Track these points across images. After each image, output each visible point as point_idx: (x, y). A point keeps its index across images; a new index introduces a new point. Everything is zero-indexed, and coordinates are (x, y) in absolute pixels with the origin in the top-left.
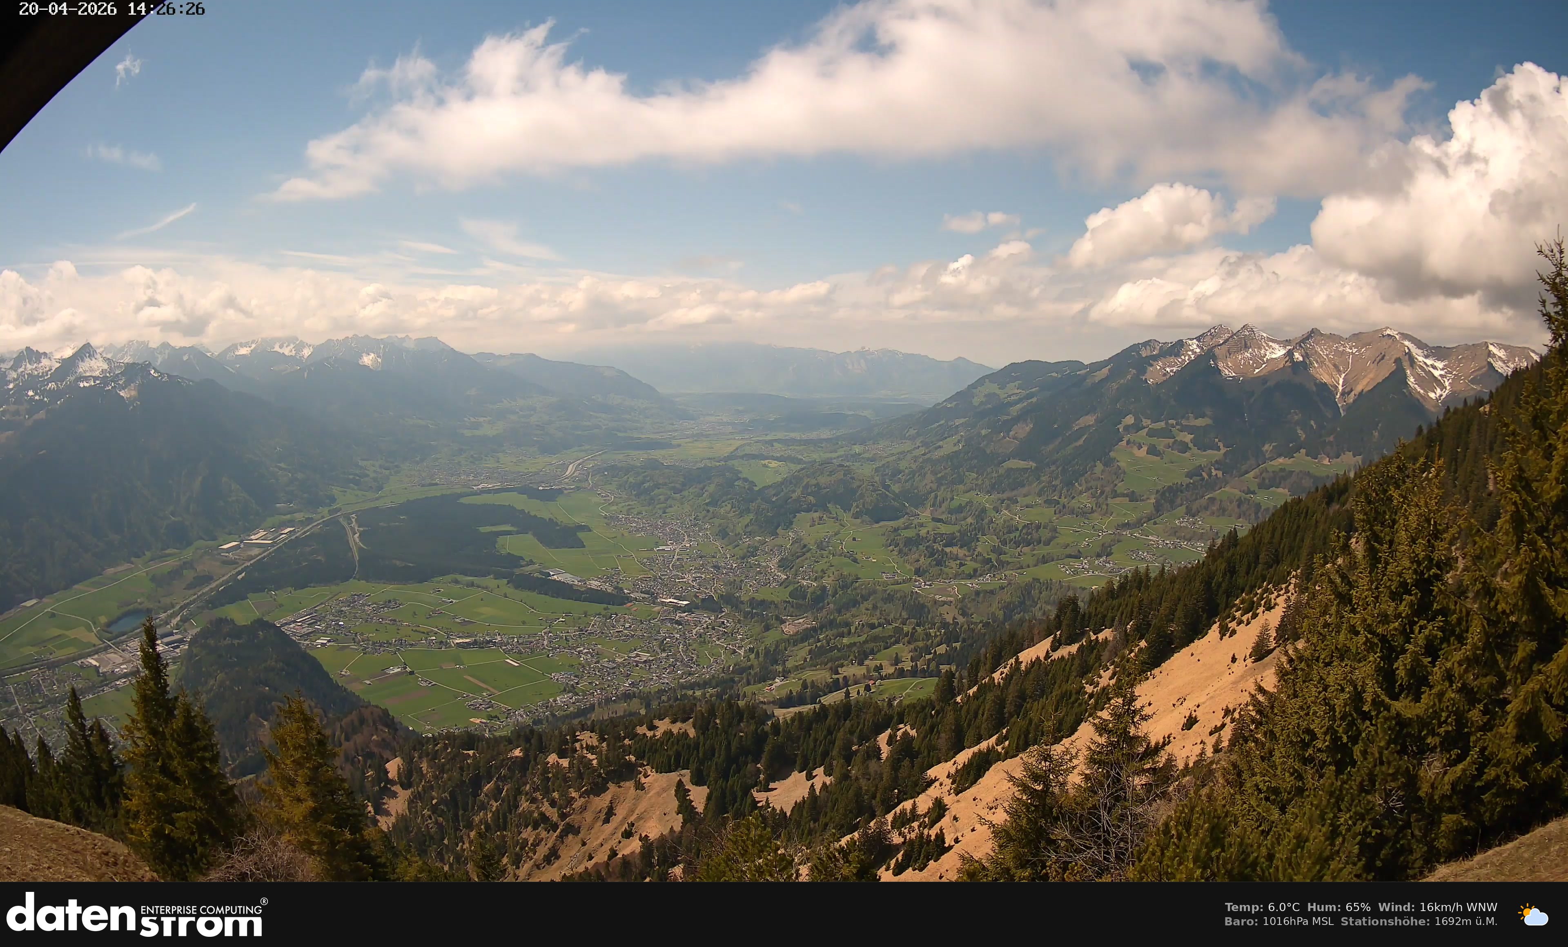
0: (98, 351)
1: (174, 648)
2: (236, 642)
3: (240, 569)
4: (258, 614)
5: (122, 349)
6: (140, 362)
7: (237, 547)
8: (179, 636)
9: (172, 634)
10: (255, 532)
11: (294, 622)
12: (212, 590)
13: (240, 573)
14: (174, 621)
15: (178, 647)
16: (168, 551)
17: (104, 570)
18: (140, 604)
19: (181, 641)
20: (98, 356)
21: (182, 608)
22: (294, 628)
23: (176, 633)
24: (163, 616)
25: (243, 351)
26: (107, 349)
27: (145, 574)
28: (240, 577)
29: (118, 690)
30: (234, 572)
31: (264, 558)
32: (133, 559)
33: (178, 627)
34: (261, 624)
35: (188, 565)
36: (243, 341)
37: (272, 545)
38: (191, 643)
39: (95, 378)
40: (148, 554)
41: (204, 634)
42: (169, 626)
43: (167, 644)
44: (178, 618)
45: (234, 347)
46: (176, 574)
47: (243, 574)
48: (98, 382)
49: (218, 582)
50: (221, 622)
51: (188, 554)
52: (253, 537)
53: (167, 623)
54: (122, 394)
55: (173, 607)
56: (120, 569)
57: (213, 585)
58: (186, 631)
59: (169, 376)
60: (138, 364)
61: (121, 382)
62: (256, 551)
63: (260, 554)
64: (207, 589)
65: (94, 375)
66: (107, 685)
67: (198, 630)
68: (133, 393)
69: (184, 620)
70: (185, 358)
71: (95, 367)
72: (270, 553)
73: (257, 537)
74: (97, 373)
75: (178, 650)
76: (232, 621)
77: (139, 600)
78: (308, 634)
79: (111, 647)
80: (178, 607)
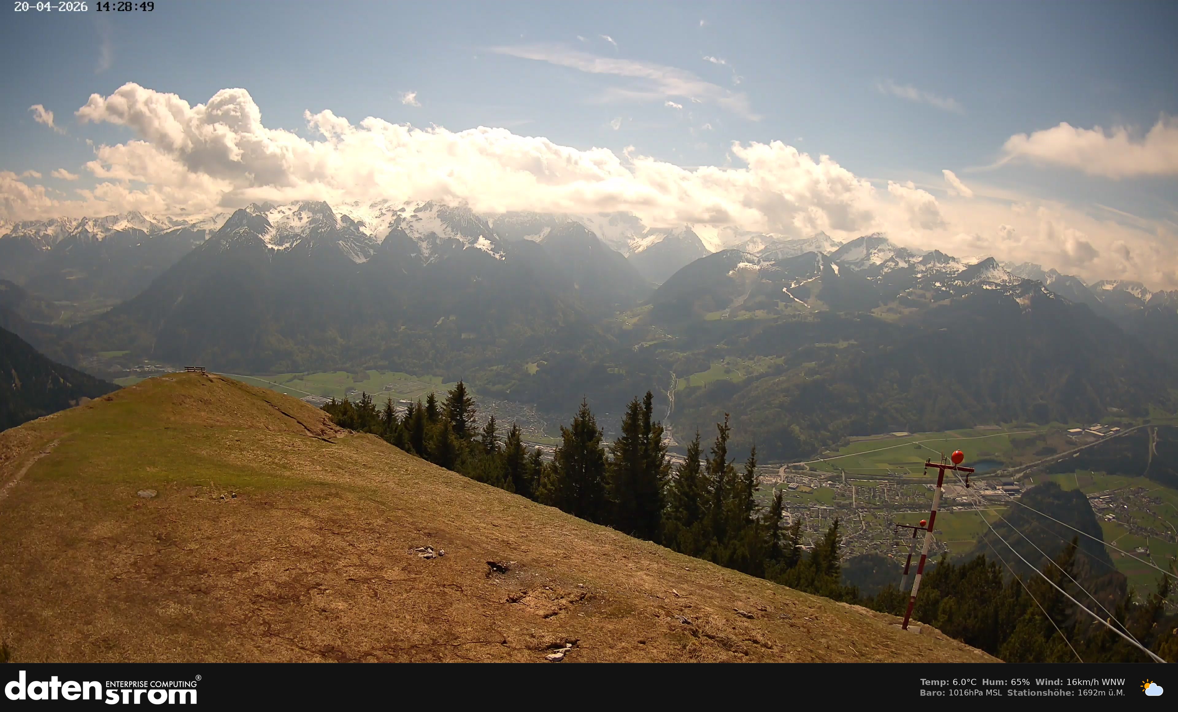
0: (1000, 265)
1: (1011, 495)
2: (1056, 502)
3: (1076, 449)
4: (1077, 485)
5: (1019, 268)
6: (1034, 280)
7: (1079, 433)
8: (1018, 487)
9: (1012, 484)
10: (1094, 425)
11: (1099, 498)
12: (1053, 459)
13: (1076, 452)
14: (1018, 476)
15: (1013, 495)
16: (1030, 424)
17: (976, 425)
18: (997, 457)
19: (1017, 491)
20: (1000, 269)
21: (1027, 467)
22: (1096, 502)
23: (1016, 485)
24: (1011, 469)
25: (1108, 287)
26: (1008, 265)
27: (1007, 436)
28: (1075, 456)
29: (952, 513)
30: (1072, 451)
31: (1094, 446)
32: (1002, 423)
33: (1019, 480)
34: (1078, 494)
35: (1042, 437)
36: (1109, 279)
37: (1102, 437)
38: (1024, 495)
39: (997, 285)
40: (1015, 422)
41: (1036, 491)
42: (1012, 478)
43: (1006, 491)
44: (1022, 474)
45: (1102, 283)
46: (1030, 442)
47: (1078, 454)
48: (999, 288)
49: (1058, 456)
50: (1053, 485)
51: (1044, 430)
52: (1092, 428)
53: (1012, 475)
54: (1018, 300)
55: (1021, 464)
56: (988, 427)
57: (1056, 456)
58: (1023, 484)
59: (1055, 295)
60: (1032, 281)
61: (1017, 292)
62: (1092, 439)
63: (1093, 442)
64: (1049, 459)
65: (996, 282)
66: (944, 507)
67: (1033, 486)
68: (1027, 301)
69: (1026, 476)
70: (1068, 284)
71: (998, 276)
72: (1100, 443)
73: (1095, 429)
74: (998, 281)
75: (1012, 497)
76: (1059, 486)
77: (996, 454)
78: (1103, 509)
79: (961, 481)
80: (1024, 466)
